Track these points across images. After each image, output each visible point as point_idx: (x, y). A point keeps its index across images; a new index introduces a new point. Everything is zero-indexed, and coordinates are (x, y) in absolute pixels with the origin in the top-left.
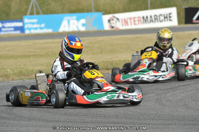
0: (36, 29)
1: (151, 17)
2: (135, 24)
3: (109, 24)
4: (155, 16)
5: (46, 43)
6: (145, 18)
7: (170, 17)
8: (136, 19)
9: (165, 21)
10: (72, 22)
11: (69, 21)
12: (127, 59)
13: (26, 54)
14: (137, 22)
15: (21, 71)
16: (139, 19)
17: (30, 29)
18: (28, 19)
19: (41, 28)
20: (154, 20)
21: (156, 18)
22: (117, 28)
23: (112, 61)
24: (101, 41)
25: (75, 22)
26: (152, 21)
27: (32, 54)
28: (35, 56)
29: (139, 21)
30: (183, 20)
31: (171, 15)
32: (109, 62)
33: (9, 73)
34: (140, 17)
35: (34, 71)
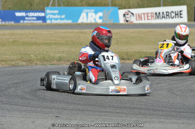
0: (57, 19)
1: (163, 13)
2: (148, 19)
3: (124, 18)
4: (167, 12)
5: (65, 33)
6: (158, 13)
7: (181, 14)
8: (149, 15)
9: (176, 17)
10: (90, 14)
11: (87, 14)
12: (142, 51)
13: (48, 42)
14: (150, 18)
15: (44, 57)
16: (152, 14)
17: (51, 19)
18: (50, 10)
19: (62, 19)
20: (165, 16)
21: (168, 15)
22: (132, 22)
23: (127, 52)
24: (117, 33)
25: (93, 14)
26: (164, 17)
27: (53, 42)
28: (55, 44)
29: (152, 16)
30: (193, 18)
31: (181, 13)
32: (125, 52)
33: (33, 58)
34: (153, 13)
35: (56, 57)
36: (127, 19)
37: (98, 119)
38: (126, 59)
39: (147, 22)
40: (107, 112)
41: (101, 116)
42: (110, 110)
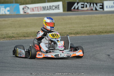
1: (47, 7)
2: (38, 11)
3: (23, 11)
4: (50, 6)
6: (44, 7)
8: (39, 8)
9: (55, 9)
10: (2, 9)
12: (36, 31)
14: (39, 10)
16: (41, 8)
21: (50, 8)
22: (28, 13)
24: (19, 20)
25: (4, 9)
26: (48, 9)
29: (40, 9)
30: (66, 9)
31: (59, 6)
32: (25, 32)
36: (25, 11)
37: (12, 75)
38: (26, 37)
39: (37, 12)
40: (17, 70)
41: (13, 73)
42: (18, 69)
